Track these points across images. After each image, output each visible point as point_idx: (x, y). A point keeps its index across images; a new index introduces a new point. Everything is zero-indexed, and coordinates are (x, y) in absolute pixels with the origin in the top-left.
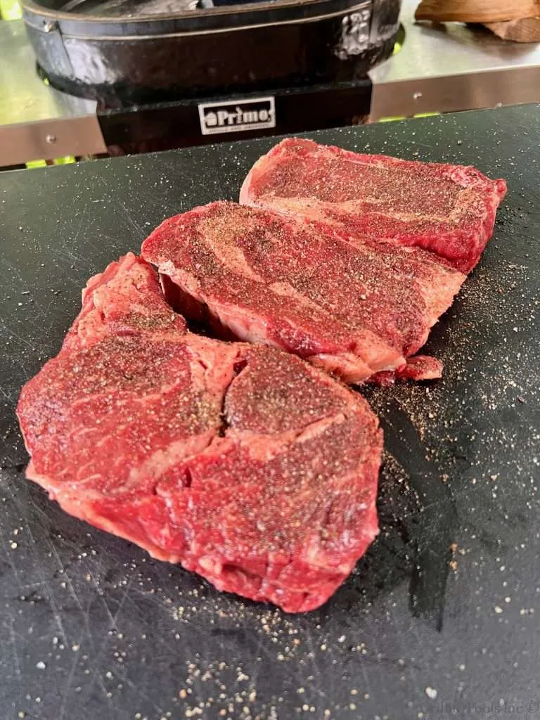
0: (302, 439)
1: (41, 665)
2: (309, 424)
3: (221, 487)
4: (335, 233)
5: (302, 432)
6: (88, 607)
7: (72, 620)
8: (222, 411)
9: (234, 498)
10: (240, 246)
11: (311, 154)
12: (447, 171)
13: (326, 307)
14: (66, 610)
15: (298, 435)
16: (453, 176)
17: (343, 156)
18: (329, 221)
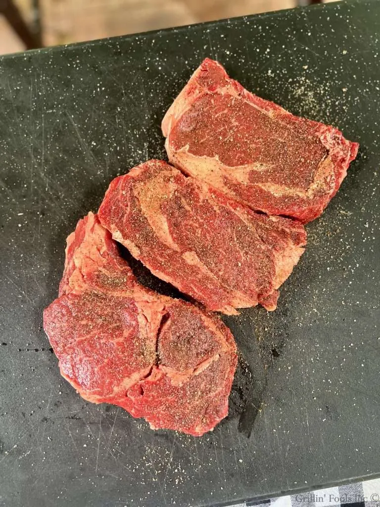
0: (197, 373)
1: (85, 446)
2: (201, 363)
3: (158, 397)
4: (228, 204)
5: (197, 368)
6: (100, 422)
7: (94, 428)
8: (157, 351)
9: (164, 403)
10: (163, 213)
11: (218, 90)
12: (319, 131)
13: (216, 274)
14: (90, 423)
15: (195, 370)
16: (322, 138)
17: (244, 97)
18: (225, 190)
